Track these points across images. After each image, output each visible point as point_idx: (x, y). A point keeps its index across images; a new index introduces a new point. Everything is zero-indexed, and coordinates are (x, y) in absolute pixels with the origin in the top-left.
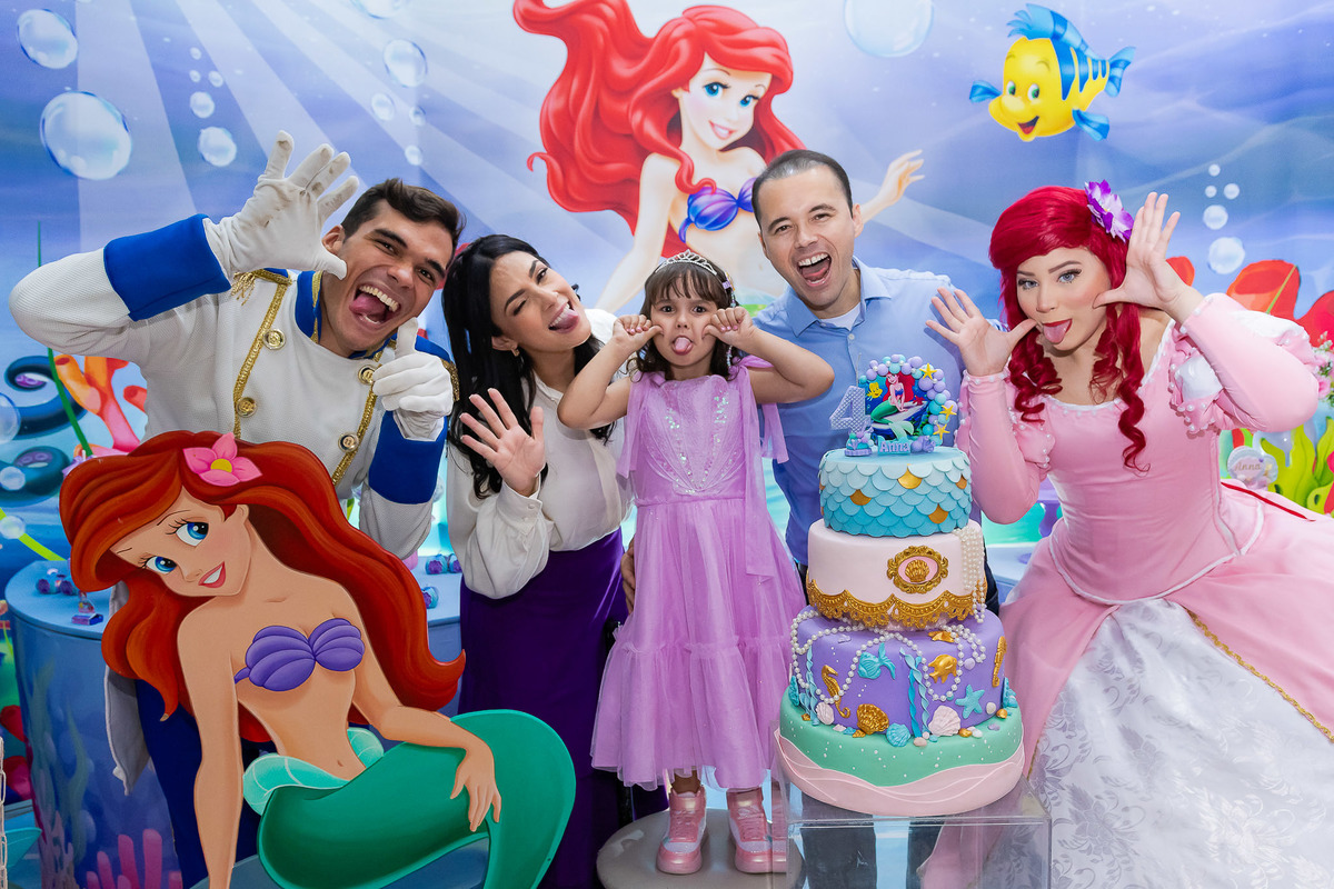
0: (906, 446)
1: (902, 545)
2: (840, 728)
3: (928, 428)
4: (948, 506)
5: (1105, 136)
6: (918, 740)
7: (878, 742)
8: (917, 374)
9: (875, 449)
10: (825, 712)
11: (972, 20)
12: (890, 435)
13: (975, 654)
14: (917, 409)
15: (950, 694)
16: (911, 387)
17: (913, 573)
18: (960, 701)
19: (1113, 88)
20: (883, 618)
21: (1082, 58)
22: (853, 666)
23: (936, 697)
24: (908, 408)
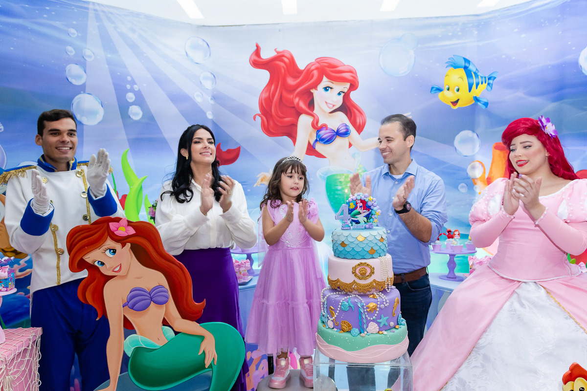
0: (362, 226)
1: (357, 262)
2: (335, 329)
3: (371, 220)
4: (376, 248)
5: (486, 107)
6: (362, 334)
7: (348, 335)
8: (367, 200)
9: (352, 227)
10: (331, 324)
11: (431, 61)
12: (358, 222)
13: (385, 303)
14: (368, 213)
15: (374, 317)
16: (365, 205)
17: (362, 272)
18: (378, 321)
19: (489, 88)
20: (351, 289)
21: (477, 76)
22: (339, 306)
23: (369, 318)
24: (364, 212)
